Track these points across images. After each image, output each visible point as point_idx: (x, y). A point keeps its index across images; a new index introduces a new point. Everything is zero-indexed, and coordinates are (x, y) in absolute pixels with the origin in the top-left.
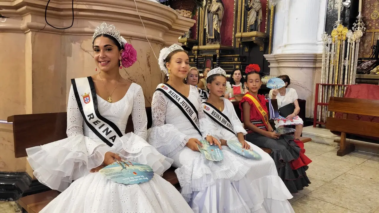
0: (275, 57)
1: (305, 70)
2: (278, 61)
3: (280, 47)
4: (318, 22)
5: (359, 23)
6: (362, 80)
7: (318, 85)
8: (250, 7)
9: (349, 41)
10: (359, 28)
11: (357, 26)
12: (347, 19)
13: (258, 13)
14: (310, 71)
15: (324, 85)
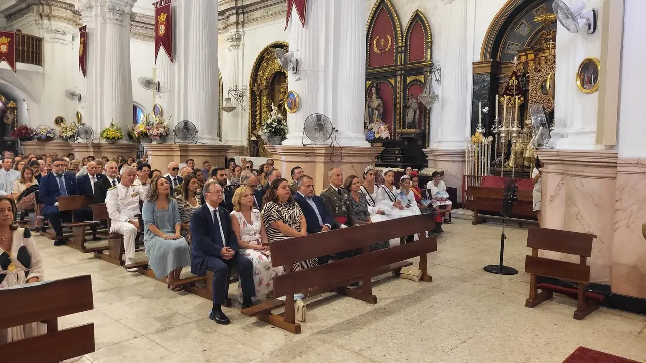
0: (432, 151)
1: (455, 163)
2: (434, 155)
3: (436, 142)
4: (466, 123)
5: (496, 125)
6: (496, 172)
7: (464, 177)
8: (408, 106)
9: (483, 144)
10: (496, 129)
11: (495, 128)
12: (487, 123)
13: (415, 112)
14: (461, 163)
15: (468, 177)
